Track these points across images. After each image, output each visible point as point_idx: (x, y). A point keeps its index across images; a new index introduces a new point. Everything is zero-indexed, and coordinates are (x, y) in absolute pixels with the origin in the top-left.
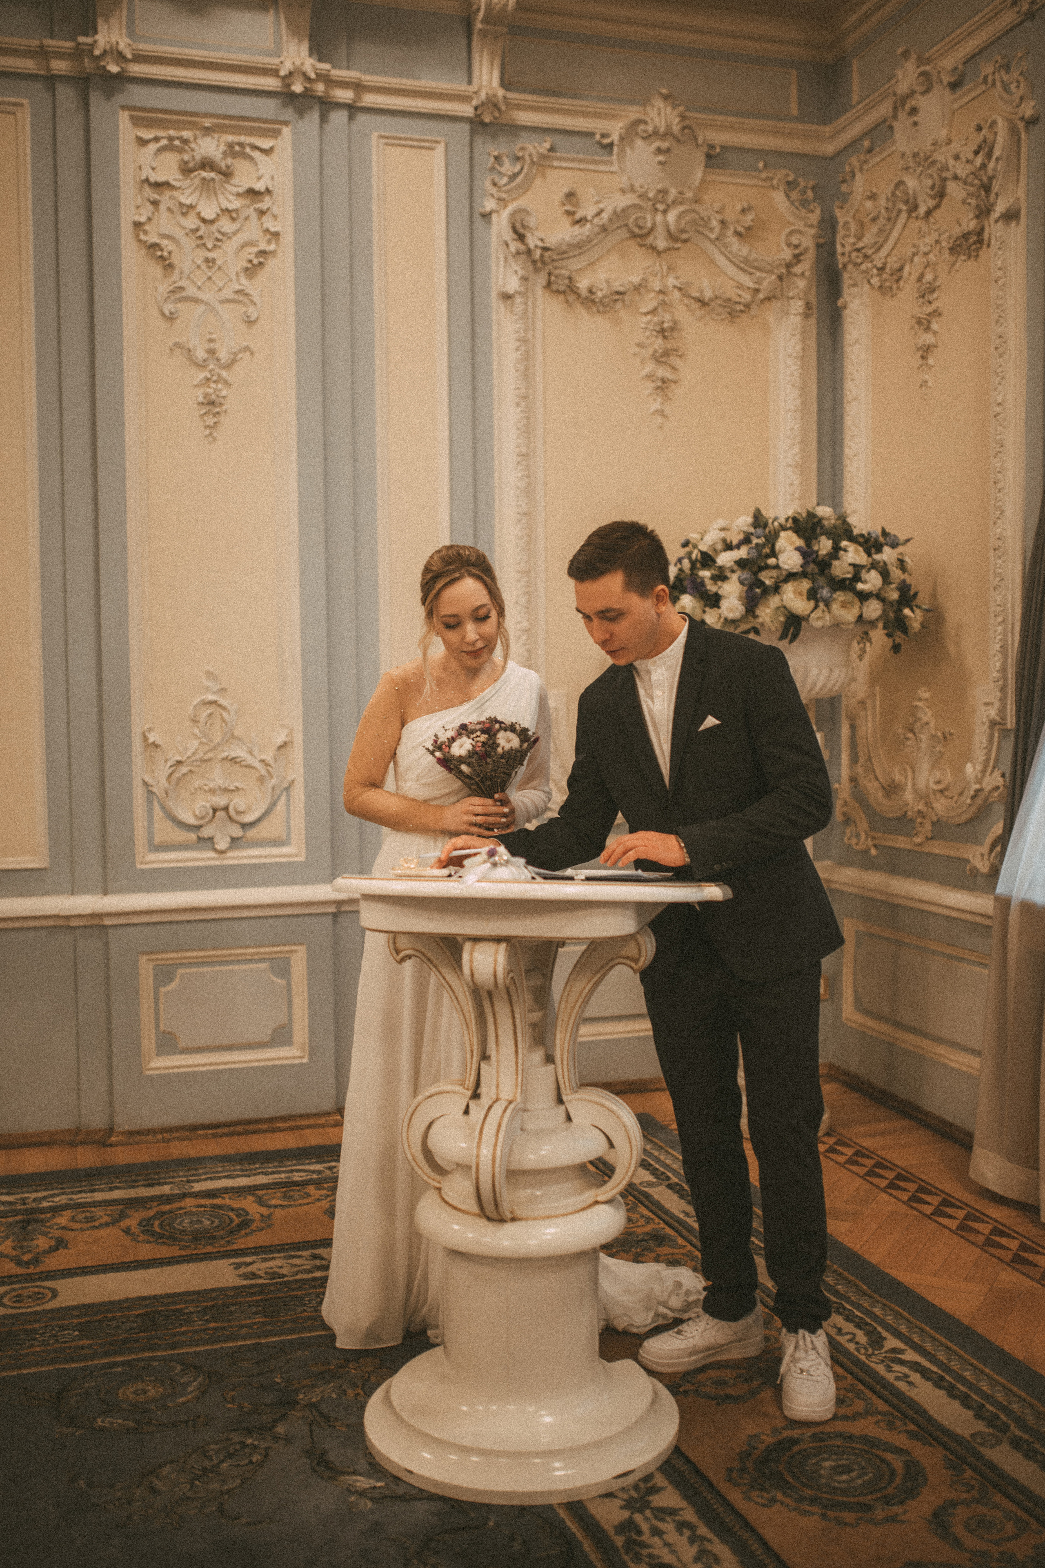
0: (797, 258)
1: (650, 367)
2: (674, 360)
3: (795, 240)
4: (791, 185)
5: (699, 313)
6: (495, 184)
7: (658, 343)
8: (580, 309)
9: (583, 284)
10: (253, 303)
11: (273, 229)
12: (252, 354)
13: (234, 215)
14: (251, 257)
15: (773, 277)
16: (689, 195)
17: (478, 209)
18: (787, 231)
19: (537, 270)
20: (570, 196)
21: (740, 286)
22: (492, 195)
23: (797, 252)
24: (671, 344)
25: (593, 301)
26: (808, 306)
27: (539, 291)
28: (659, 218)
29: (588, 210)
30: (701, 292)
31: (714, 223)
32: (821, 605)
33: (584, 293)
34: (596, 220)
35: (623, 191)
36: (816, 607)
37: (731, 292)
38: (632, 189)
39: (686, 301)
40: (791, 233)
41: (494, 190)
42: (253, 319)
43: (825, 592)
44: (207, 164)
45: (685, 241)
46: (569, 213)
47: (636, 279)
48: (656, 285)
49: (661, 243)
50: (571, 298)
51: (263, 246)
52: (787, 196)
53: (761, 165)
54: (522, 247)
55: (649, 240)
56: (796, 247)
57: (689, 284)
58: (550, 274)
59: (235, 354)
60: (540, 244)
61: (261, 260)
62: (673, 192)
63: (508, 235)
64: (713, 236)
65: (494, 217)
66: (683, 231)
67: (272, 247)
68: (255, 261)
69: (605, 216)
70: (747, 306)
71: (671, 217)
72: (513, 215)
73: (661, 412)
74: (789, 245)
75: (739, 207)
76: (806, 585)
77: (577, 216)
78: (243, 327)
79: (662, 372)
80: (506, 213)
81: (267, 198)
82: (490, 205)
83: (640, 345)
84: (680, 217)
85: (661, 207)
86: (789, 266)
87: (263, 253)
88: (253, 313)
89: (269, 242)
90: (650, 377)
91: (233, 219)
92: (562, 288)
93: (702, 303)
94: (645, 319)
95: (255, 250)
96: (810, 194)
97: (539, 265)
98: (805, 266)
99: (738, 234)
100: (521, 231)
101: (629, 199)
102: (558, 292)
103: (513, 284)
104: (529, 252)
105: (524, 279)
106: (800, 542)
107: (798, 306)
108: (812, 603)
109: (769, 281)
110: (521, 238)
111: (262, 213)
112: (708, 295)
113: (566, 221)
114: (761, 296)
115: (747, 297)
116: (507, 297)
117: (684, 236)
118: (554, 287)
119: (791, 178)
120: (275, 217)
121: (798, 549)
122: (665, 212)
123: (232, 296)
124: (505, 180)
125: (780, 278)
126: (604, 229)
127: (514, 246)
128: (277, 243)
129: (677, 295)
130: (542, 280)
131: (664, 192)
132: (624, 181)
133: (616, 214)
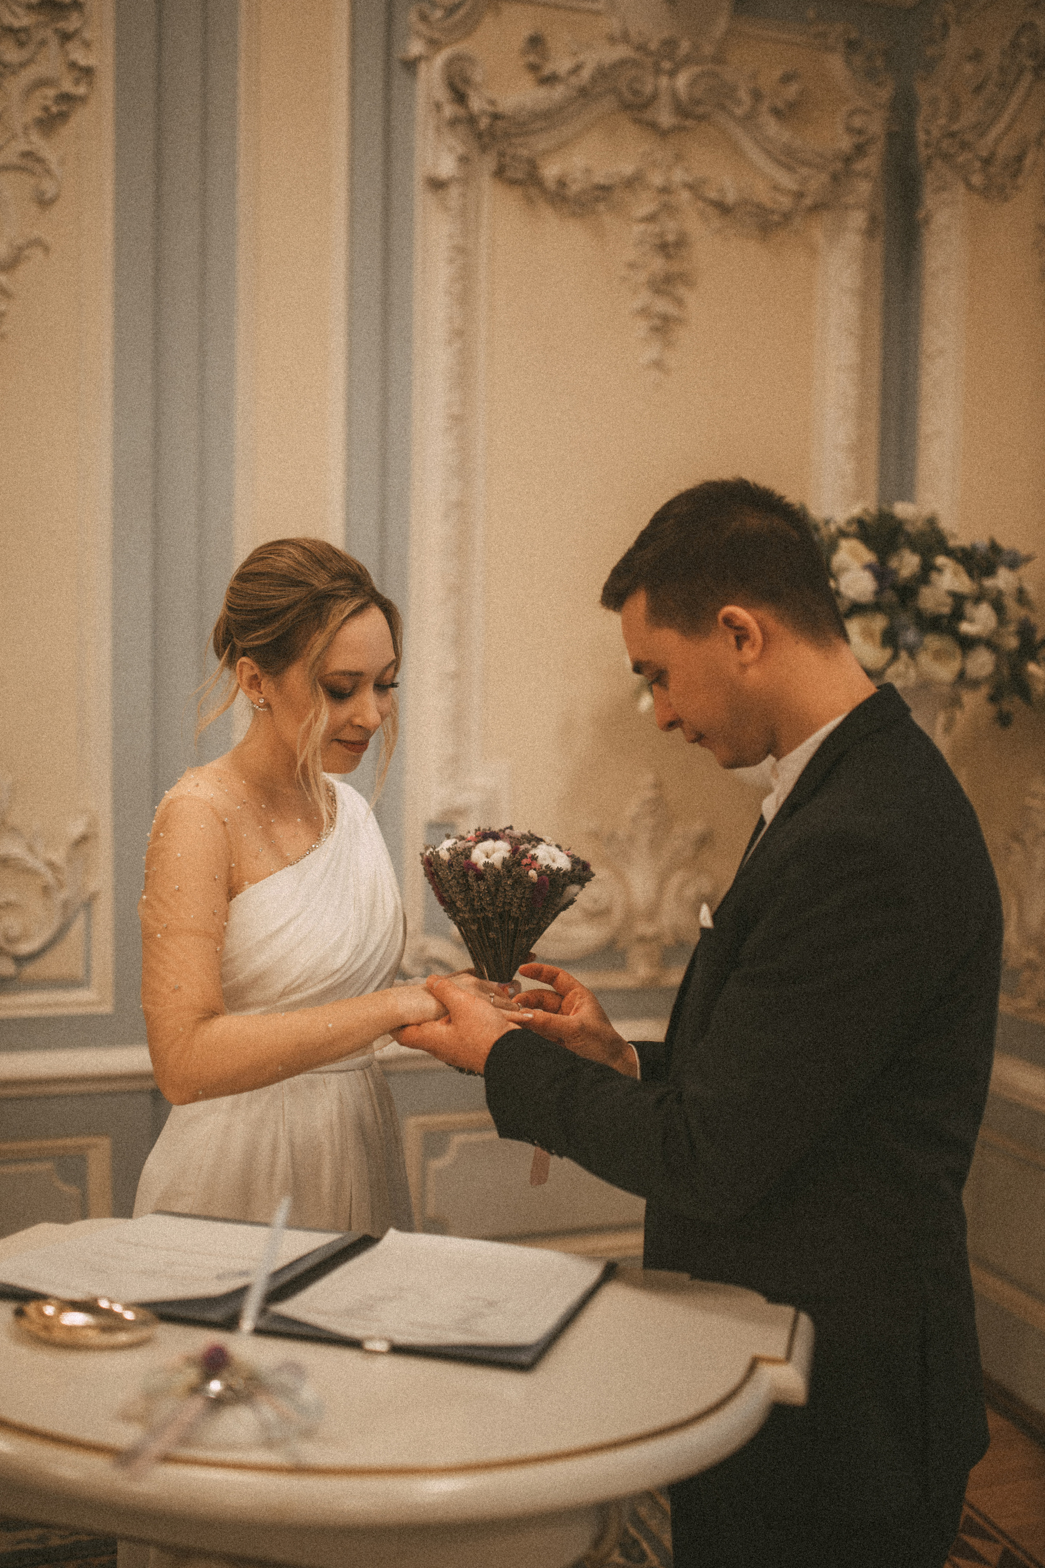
0: (860, 150)
1: (644, 297)
2: (681, 291)
3: (857, 122)
4: (852, 46)
5: (716, 223)
6: (424, 18)
7: (658, 264)
8: (547, 212)
9: (551, 171)
10: (48, 172)
11: (83, 62)
12: (46, 249)
13: (23, 36)
14: (49, 103)
15: (824, 178)
16: (708, 50)
17: (398, 55)
18: (845, 109)
19: (484, 149)
20: (536, 42)
21: (776, 188)
22: (419, 34)
23: (861, 139)
24: (675, 267)
25: (564, 199)
26: (873, 219)
27: (486, 182)
28: (664, 81)
29: (561, 64)
30: (721, 190)
31: (743, 95)
32: (904, 655)
33: (551, 185)
34: (574, 80)
35: (612, 40)
36: (895, 657)
37: (764, 196)
38: (625, 37)
39: (700, 204)
40: (852, 114)
41: (422, 27)
42: (48, 195)
43: (910, 636)
45: (701, 118)
46: (533, 68)
47: (628, 169)
48: (657, 179)
49: (666, 118)
50: (533, 191)
51: (67, 86)
52: (848, 62)
53: (811, 14)
54: (461, 112)
55: (648, 115)
56: (860, 132)
57: (704, 181)
58: (502, 154)
59: (20, 249)
60: (489, 108)
61: (64, 108)
62: (685, 46)
63: (441, 94)
64: (739, 111)
65: (423, 67)
66: (698, 102)
67: (81, 90)
68: (54, 109)
69: (586, 74)
70: (787, 217)
71: (682, 80)
72: (450, 63)
73: (658, 364)
74: (850, 130)
75: (778, 73)
76: (879, 623)
77: (547, 71)
78: (34, 209)
79: (662, 305)
80: (440, 60)
81: (75, 16)
82: (416, 48)
83: (632, 266)
84: (693, 83)
85: (667, 65)
86: (848, 160)
87: (65, 98)
88: (49, 187)
89: (77, 82)
90: (644, 312)
91: (21, 44)
92: (520, 175)
93: (723, 208)
94: (642, 227)
95: (51, 92)
96: (879, 63)
97: (486, 140)
98: (871, 163)
99: (777, 112)
100: (460, 85)
101: (621, 52)
102: (513, 183)
103: (447, 167)
104: (472, 120)
105: (464, 160)
106: (869, 557)
107: (858, 219)
108: (888, 653)
109: (818, 181)
110: (460, 98)
111: (66, 37)
112: (731, 197)
113: (527, 81)
114: (808, 201)
115: (786, 202)
116: (437, 185)
117: (700, 110)
118: (509, 174)
119: (854, 35)
120: (87, 45)
121: (868, 567)
122: (672, 74)
123: (15, 160)
124: (439, 14)
125: (835, 178)
126: (583, 92)
127: (449, 110)
128: (90, 84)
129: (685, 195)
130: (488, 163)
131: (670, 44)
132: (614, 25)
133: (602, 73)
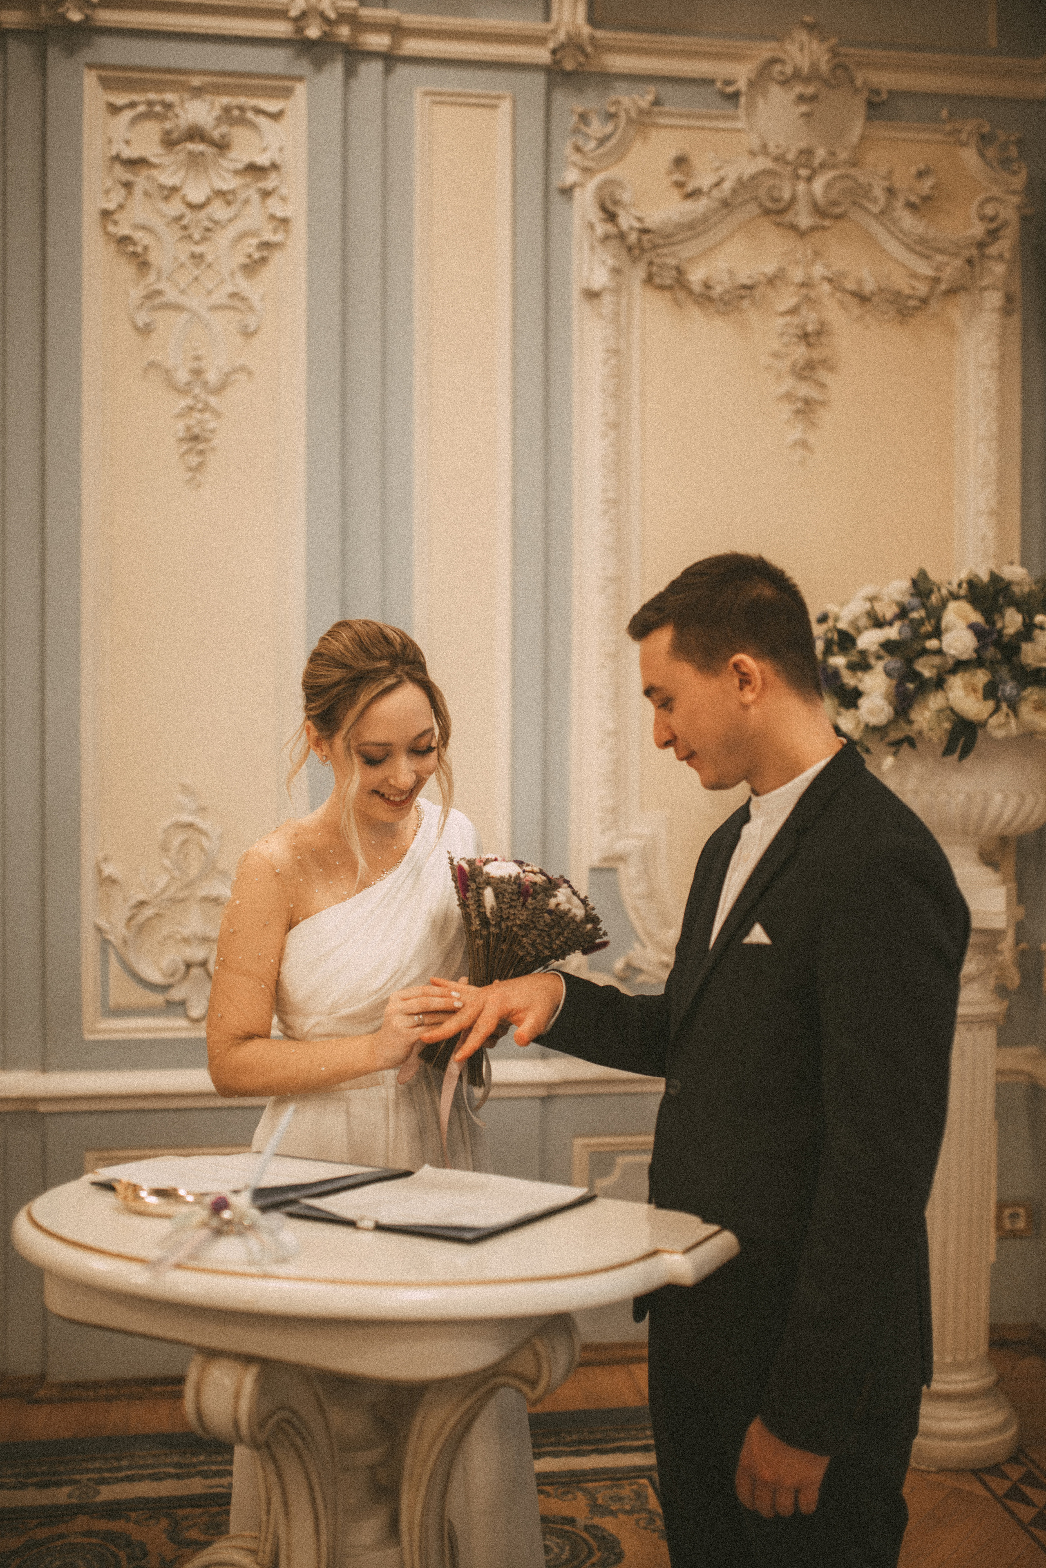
0: (993, 234)
1: (788, 383)
2: (823, 375)
3: (989, 210)
4: (985, 140)
5: (856, 311)
6: (578, 149)
7: (800, 352)
8: (695, 312)
9: (696, 276)
10: (251, 308)
11: (280, 214)
12: (250, 373)
13: (230, 197)
14: (251, 250)
15: (959, 262)
16: (843, 156)
17: (556, 183)
18: (980, 198)
19: (634, 260)
20: (681, 162)
21: (914, 276)
22: (574, 164)
23: (993, 226)
24: (816, 355)
25: (710, 299)
26: (1009, 298)
27: (637, 288)
28: (801, 187)
29: (704, 181)
30: (859, 282)
31: (878, 192)
32: (1004, 706)
33: (697, 288)
34: (715, 193)
35: (752, 154)
36: (997, 710)
37: (902, 283)
38: (764, 150)
39: (838, 294)
40: (985, 202)
41: (576, 158)
42: (252, 328)
43: (1009, 689)
44: (195, 134)
45: (838, 217)
46: (679, 185)
47: (770, 268)
48: (797, 274)
49: (804, 221)
50: (681, 295)
51: (268, 236)
52: (981, 154)
53: (944, 113)
54: (610, 228)
55: (788, 218)
56: (992, 219)
57: (844, 274)
58: (651, 264)
59: (227, 375)
60: (637, 225)
61: (265, 253)
62: (821, 153)
63: (594, 214)
64: (876, 209)
65: (577, 192)
66: (834, 204)
67: (278, 237)
68: (257, 255)
69: (727, 185)
70: (925, 301)
71: (818, 186)
72: (600, 188)
73: (803, 444)
74: (982, 218)
75: (913, 170)
76: (981, 677)
77: (690, 187)
78: (239, 340)
79: (805, 390)
80: (592, 185)
81: (274, 175)
82: (571, 176)
83: (776, 355)
84: (829, 186)
85: (803, 172)
86: (981, 245)
87: (266, 245)
88: (252, 321)
89: (275, 231)
90: (788, 396)
91: (229, 203)
92: (668, 282)
93: (862, 298)
94: (781, 321)
95: (254, 241)
96: (1013, 151)
97: (637, 252)
98: (1004, 245)
99: (911, 206)
100: (611, 207)
101: (763, 163)
102: (661, 288)
103: (600, 278)
104: (622, 236)
105: (616, 271)
106: (976, 617)
107: (994, 299)
108: (991, 704)
109: (952, 268)
110: (611, 217)
111: (266, 194)
112: (869, 287)
113: (675, 195)
114: (943, 287)
115: (922, 289)
116: (592, 295)
117: (838, 210)
118: (657, 280)
119: (986, 129)
120: (284, 199)
121: (972, 627)
122: (809, 179)
123: (225, 301)
124: (592, 144)
125: (970, 262)
126: (725, 203)
127: (601, 229)
128: (286, 231)
129: (826, 287)
130: (640, 272)
131: (807, 153)
132: (754, 141)
133: (742, 184)
